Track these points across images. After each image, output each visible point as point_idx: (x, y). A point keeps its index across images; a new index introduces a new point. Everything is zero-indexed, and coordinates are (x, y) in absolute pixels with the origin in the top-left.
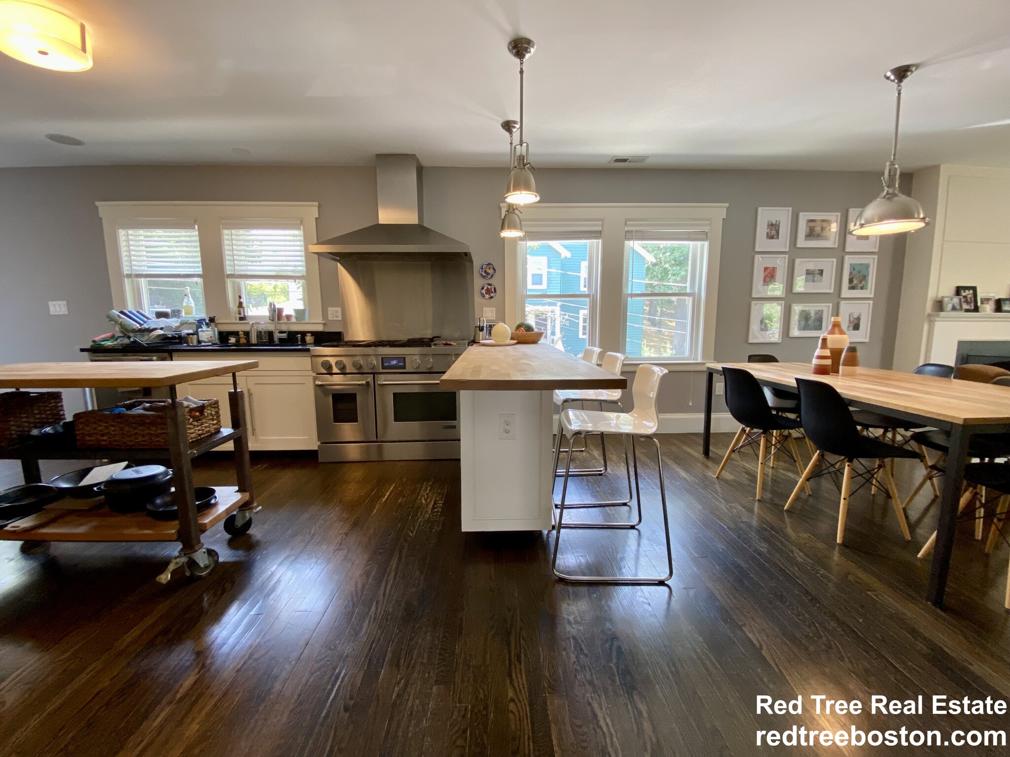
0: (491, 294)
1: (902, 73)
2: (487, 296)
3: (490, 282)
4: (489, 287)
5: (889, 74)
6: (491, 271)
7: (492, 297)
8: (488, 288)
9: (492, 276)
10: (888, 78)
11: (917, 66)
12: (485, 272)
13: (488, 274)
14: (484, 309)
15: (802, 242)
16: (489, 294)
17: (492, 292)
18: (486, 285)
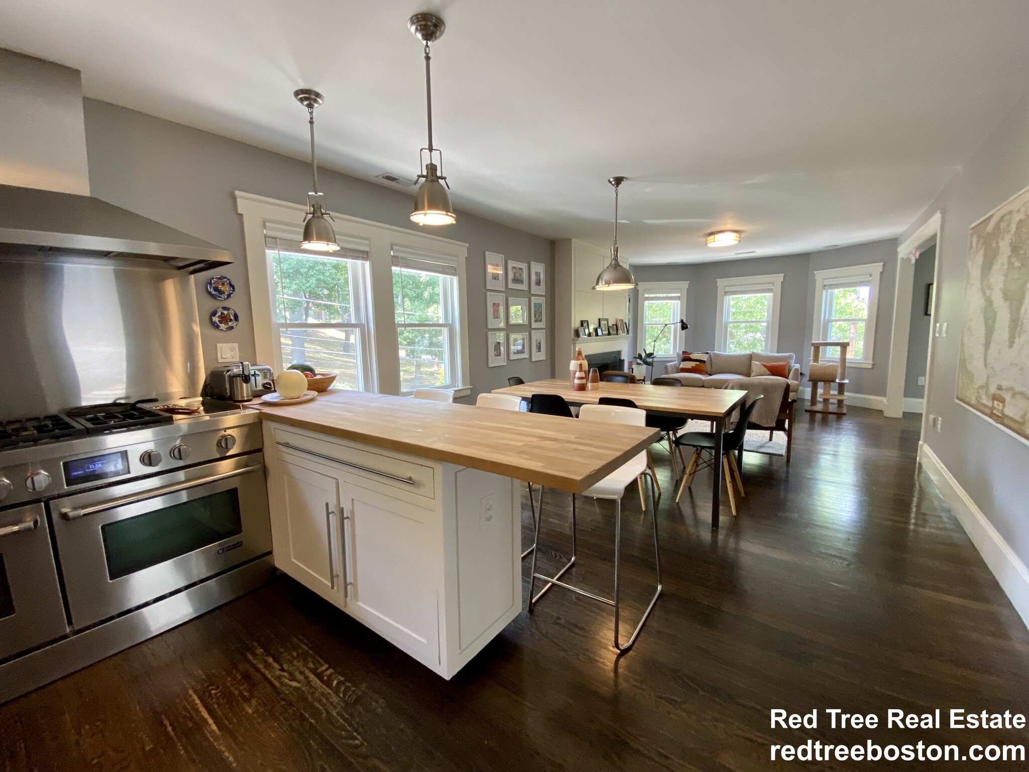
0: (230, 323)
1: (619, 181)
2: (223, 326)
3: (227, 304)
4: (226, 312)
5: (612, 180)
6: (226, 289)
7: (231, 328)
8: (222, 313)
9: (229, 296)
10: (610, 182)
11: (627, 179)
12: (216, 289)
13: (221, 292)
14: (219, 345)
15: (511, 285)
16: (226, 323)
17: (231, 320)
18: (220, 310)
